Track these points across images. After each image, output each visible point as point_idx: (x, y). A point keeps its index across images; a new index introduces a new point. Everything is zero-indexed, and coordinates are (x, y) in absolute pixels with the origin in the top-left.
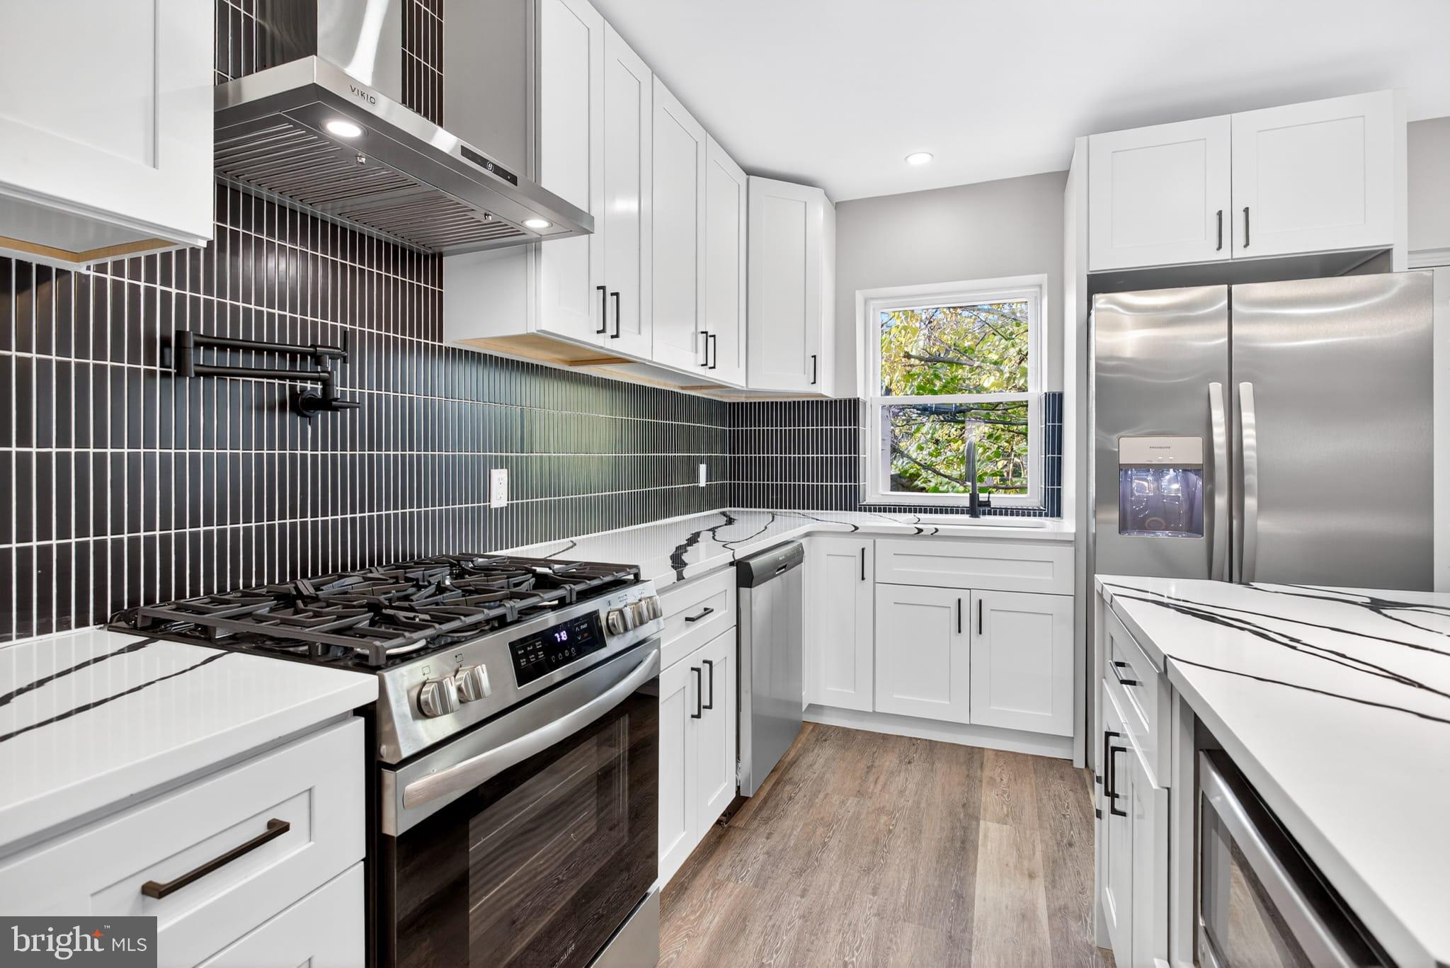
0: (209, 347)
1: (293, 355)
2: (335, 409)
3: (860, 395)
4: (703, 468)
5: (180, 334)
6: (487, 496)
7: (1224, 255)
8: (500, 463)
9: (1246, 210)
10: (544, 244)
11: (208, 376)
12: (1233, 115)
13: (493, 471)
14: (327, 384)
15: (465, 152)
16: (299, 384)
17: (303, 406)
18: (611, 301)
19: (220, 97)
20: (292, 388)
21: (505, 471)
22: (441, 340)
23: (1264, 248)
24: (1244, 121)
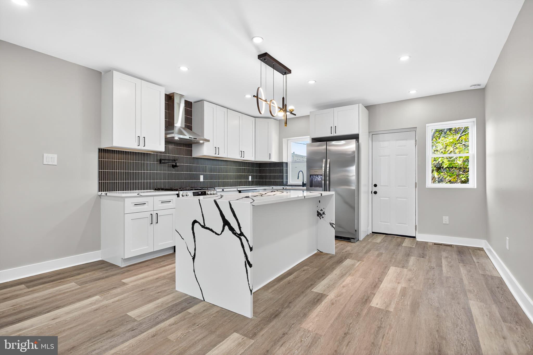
0: (163, 160)
1: (172, 160)
2: (177, 167)
3: (284, 161)
4: (250, 177)
5: (161, 159)
6: (200, 179)
7: (332, 135)
8: (202, 174)
9: (335, 126)
10: (204, 143)
11: (163, 163)
12: (334, 108)
13: (201, 176)
14: (176, 164)
15: (190, 138)
16: (173, 164)
17: (174, 166)
18: (217, 149)
19: (165, 136)
20: (172, 164)
21: (203, 176)
22: (192, 156)
23: (339, 133)
24: (336, 109)
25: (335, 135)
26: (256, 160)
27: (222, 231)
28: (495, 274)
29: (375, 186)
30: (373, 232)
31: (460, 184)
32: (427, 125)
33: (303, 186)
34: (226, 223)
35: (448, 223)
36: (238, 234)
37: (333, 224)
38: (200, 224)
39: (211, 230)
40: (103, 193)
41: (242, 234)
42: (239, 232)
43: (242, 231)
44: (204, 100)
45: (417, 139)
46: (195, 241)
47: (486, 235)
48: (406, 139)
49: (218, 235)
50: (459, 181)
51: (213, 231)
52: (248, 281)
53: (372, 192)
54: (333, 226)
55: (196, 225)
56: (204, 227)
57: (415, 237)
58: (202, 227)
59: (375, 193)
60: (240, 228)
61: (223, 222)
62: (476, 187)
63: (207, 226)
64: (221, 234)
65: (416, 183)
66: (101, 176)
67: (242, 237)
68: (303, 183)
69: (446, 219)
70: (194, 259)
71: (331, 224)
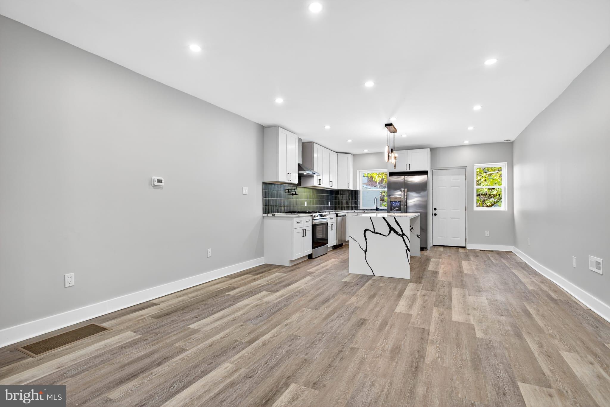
3: (358, 189)
4: (330, 203)
7: (407, 171)
9: (410, 164)
10: (314, 176)
12: (408, 150)
18: (320, 180)
19: (298, 173)
22: (301, 186)
23: (412, 170)
24: (410, 151)
25: (409, 171)
26: (338, 189)
27: (389, 234)
28: (522, 262)
29: (435, 209)
30: (433, 245)
31: (486, 208)
32: (474, 165)
33: (377, 210)
34: (391, 229)
35: (489, 235)
36: (401, 235)
37: (419, 236)
38: (370, 231)
39: (380, 234)
40: (266, 215)
41: (404, 234)
42: (401, 234)
43: (404, 233)
44: (313, 143)
45: (467, 175)
46: (366, 242)
47: (515, 243)
48: (459, 175)
49: (386, 236)
50: (485, 206)
51: (382, 235)
52: (408, 259)
53: (432, 214)
54: (419, 238)
55: (367, 232)
56: (374, 232)
57: (465, 247)
58: (373, 233)
59: (435, 215)
60: (402, 231)
61: (390, 229)
62: (507, 210)
63: (376, 231)
64: (388, 236)
65: (466, 207)
66: (265, 203)
67: (404, 236)
68: (377, 207)
69: (487, 233)
70: (365, 252)
71: (417, 236)
